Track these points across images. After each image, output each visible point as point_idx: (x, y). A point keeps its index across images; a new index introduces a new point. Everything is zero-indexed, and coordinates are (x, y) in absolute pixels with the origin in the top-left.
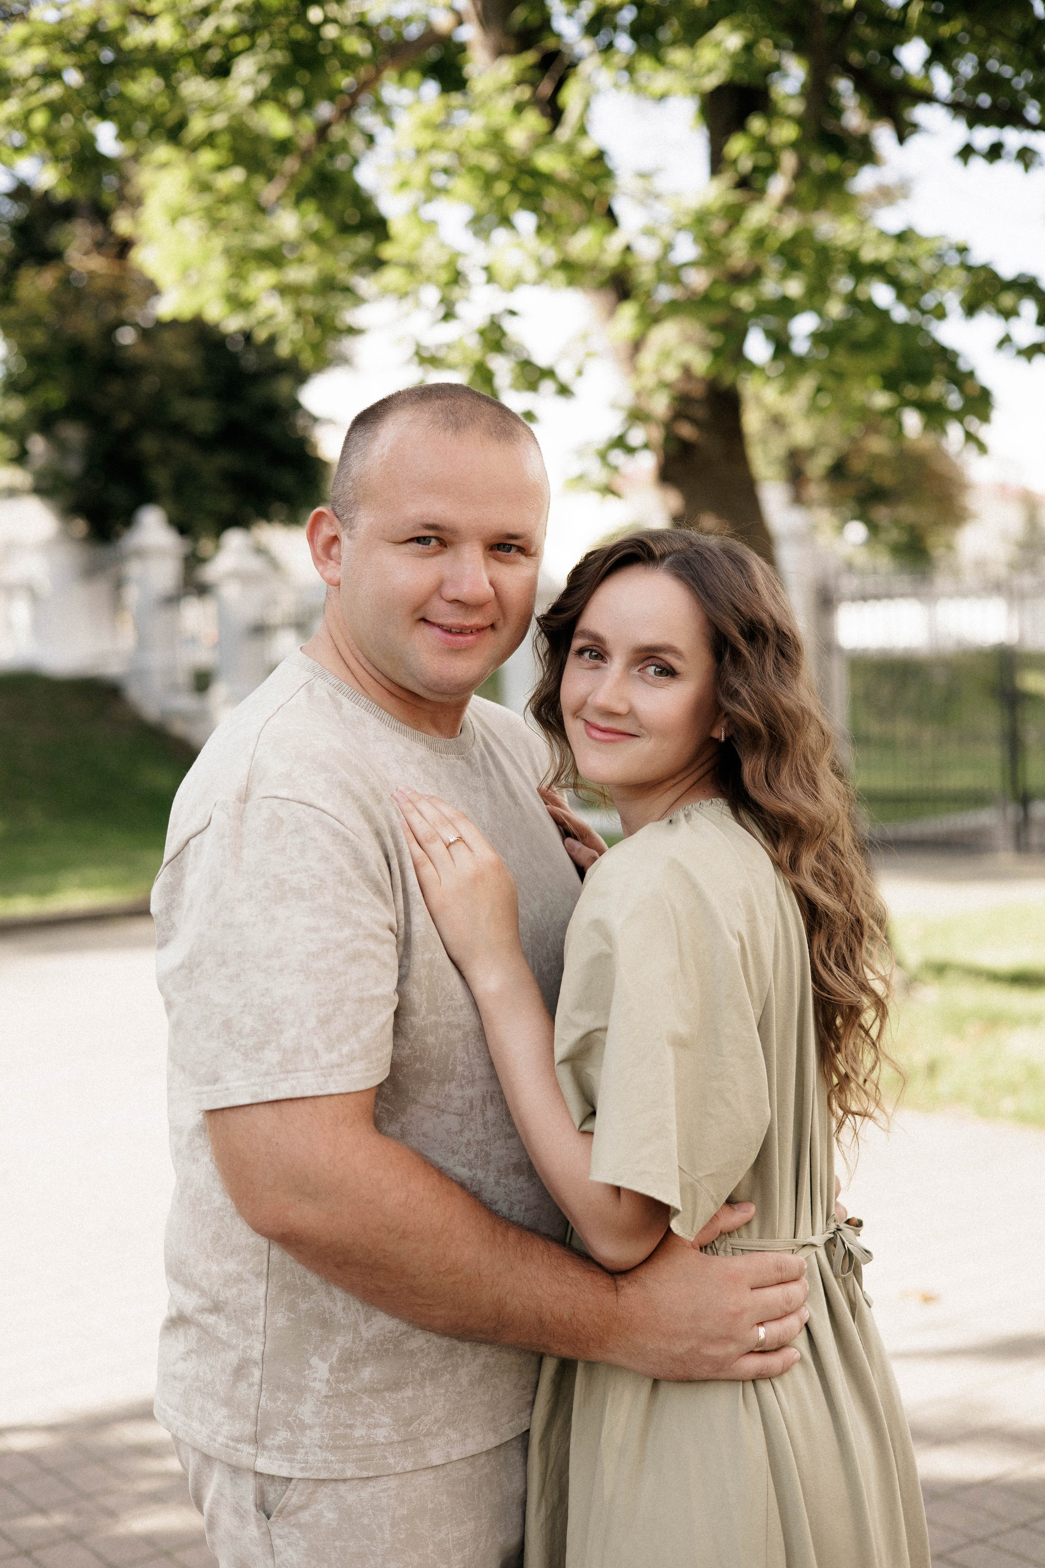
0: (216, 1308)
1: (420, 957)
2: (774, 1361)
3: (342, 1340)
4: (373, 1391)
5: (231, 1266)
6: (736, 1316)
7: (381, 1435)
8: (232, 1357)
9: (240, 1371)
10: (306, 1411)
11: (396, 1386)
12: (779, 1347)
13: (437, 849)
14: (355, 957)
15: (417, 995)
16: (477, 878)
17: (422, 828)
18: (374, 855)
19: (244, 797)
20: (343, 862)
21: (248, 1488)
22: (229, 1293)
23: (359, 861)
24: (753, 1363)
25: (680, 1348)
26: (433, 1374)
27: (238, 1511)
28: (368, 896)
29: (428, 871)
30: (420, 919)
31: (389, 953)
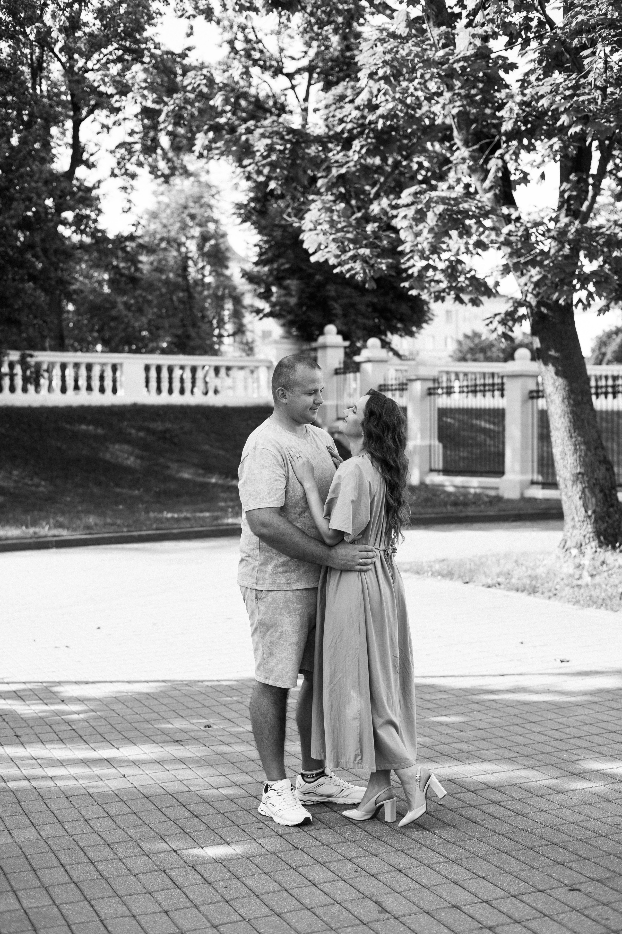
0: (249, 556)
1: (291, 481)
2: (364, 568)
3: (275, 562)
4: (280, 573)
5: (252, 547)
6: (355, 556)
7: (282, 582)
8: (252, 566)
9: (253, 569)
10: (267, 576)
11: (286, 572)
12: (365, 564)
13: (295, 458)
14: (276, 480)
15: (290, 489)
16: (304, 464)
17: (292, 454)
18: (280, 459)
19: (255, 448)
20: (274, 461)
21: (254, 592)
22: (251, 553)
23: (278, 461)
24: (359, 567)
25: (343, 562)
26: (294, 570)
27: (252, 600)
28: (279, 468)
29: (293, 463)
30: (291, 473)
31: (284, 480)
